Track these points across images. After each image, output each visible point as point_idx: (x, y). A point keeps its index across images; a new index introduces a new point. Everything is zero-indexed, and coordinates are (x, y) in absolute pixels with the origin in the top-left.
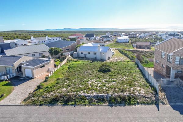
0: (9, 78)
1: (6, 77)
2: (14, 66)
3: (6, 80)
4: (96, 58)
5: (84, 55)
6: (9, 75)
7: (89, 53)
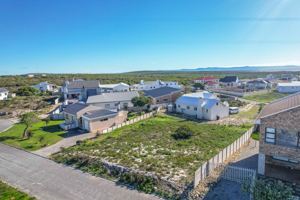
0: (69, 128)
1: (66, 127)
2: (77, 116)
3: (66, 131)
4: (196, 115)
5: (182, 109)
6: (69, 125)
7: (188, 108)
